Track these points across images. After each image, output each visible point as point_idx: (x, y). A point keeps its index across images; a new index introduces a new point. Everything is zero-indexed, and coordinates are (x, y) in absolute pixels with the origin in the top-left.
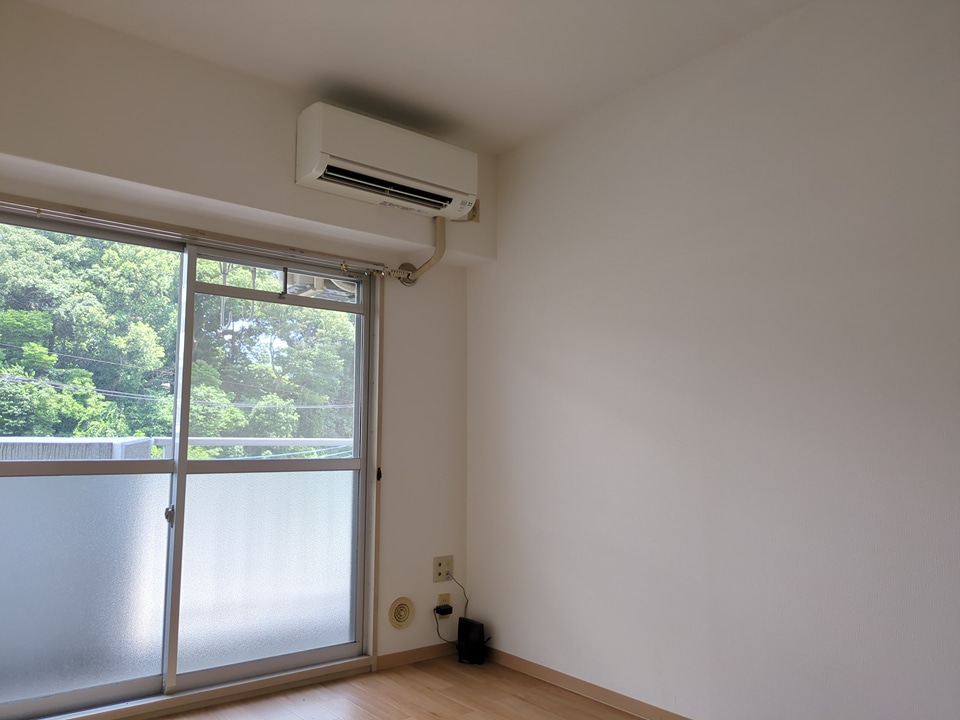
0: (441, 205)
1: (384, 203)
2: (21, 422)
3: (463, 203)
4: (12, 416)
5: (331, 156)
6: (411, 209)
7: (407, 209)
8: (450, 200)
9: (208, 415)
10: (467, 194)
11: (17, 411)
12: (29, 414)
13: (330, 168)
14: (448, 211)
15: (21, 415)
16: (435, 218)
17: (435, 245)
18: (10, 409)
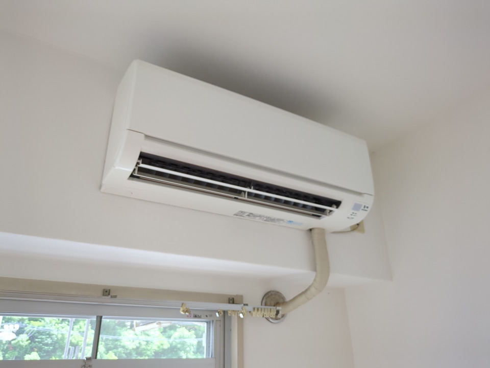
0: (323, 211)
1: (240, 214)
2: (51, 348)
3: (357, 207)
4: (47, 345)
5: (147, 137)
6: (279, 220)
7: (273, 220)
8: (337, 204)
9: (147, 342)
10: (360, 194)
11: (49, 341)
12: (56, 342)
13: (145, 157)
14: (335, 219)
15: (51, 344)
16: (311, 230)
17: (315, 270)
18: (46, 340)
